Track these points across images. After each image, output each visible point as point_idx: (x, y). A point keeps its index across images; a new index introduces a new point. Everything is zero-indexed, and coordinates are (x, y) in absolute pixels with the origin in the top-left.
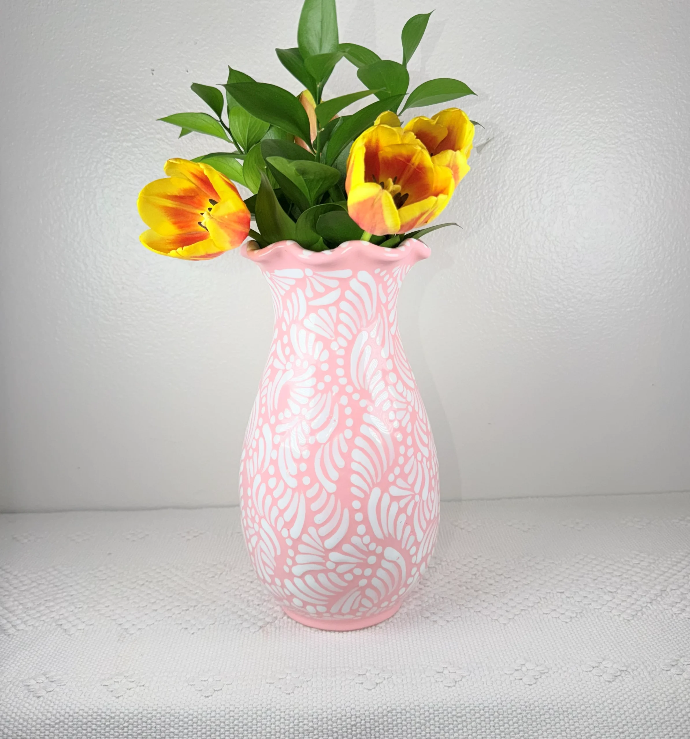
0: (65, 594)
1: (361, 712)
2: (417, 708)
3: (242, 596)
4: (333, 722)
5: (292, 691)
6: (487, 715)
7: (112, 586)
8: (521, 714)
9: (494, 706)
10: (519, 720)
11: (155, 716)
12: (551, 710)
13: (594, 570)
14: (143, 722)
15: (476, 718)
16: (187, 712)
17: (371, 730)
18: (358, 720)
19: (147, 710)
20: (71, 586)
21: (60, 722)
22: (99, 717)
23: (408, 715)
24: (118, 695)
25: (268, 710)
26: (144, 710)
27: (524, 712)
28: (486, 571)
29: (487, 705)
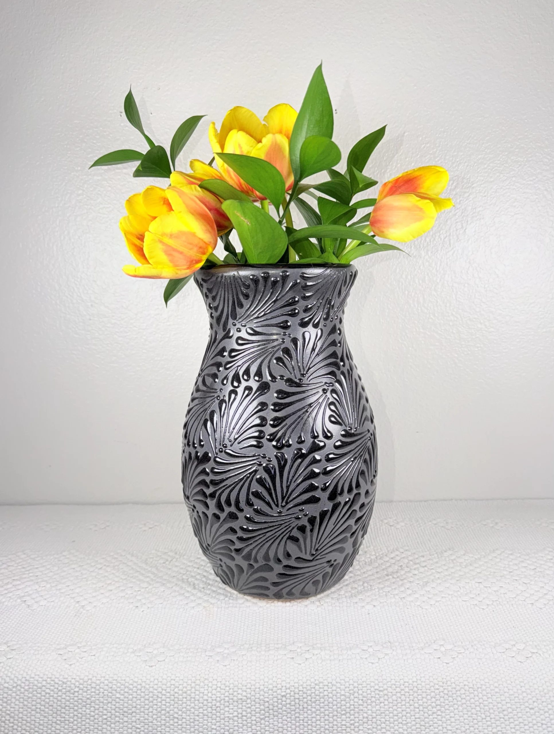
0: (31, 575)
1: (291, 684)
2: (343, 681)
3: (190, 580)
4: (265, 692)
5: (228, 664)
6: (407, 690)
7: (74, 569)
8: (438, 689)
9: (413, 682)
10: (436, 695)
11: (103, 683)
12: (466, 687)
13: (511, 563)
14: (92, 688)
15: (397, 692)
16: (132, 680)
17: (300, 701)
18: (288, 691)
19: (96, 677)
20: (37, 568)
21: (17, 685)
22: (52, 682)
23: (334, 688)
24: (70, 663)
25: (206, 679)
26: (93, 677)
27: (441, 688)
28: (411, 563)
29: (407, 681)
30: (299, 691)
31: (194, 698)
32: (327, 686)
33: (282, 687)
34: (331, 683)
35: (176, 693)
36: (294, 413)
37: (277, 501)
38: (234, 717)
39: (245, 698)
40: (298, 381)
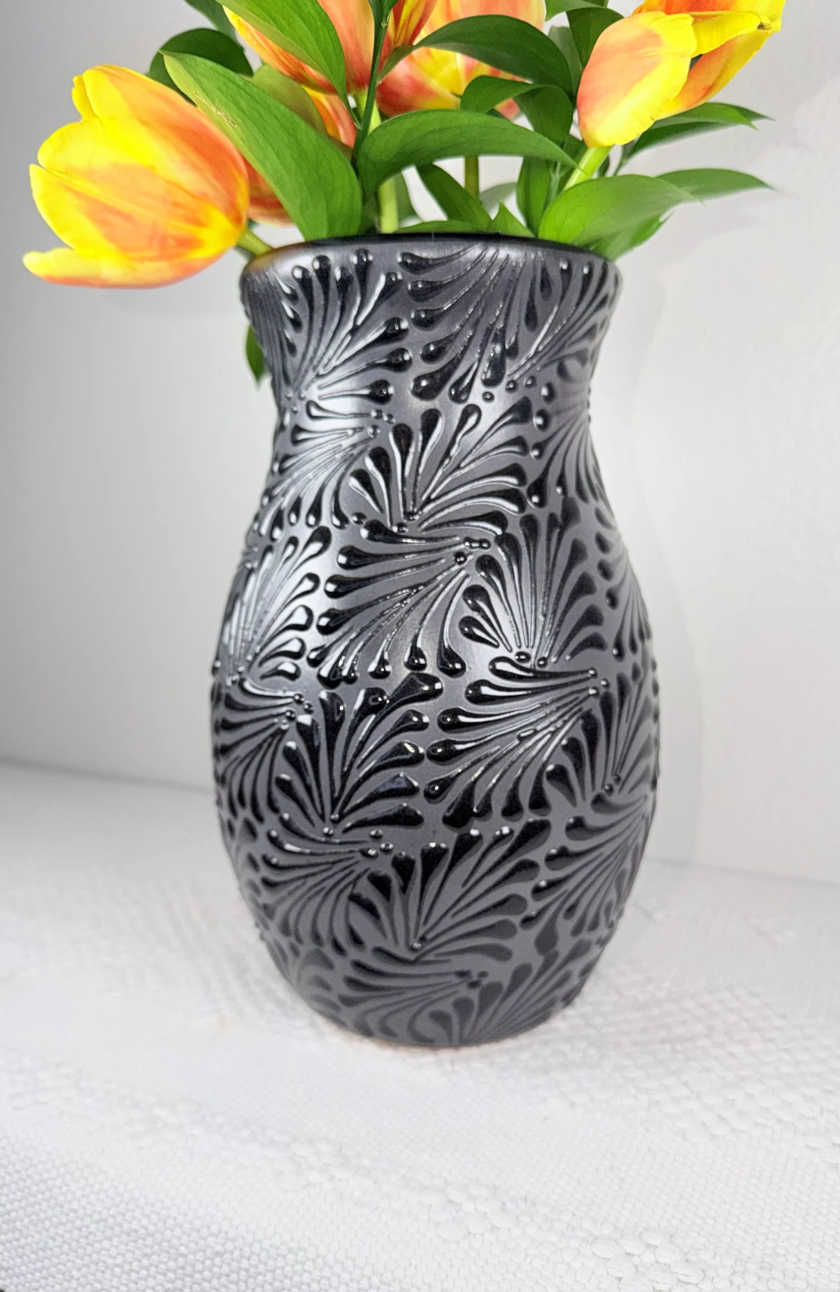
30: (253, 1253)
31: (56, 1199)
32: (314, 1261)
33: (220, 1231)
34: (324, 1258)
35: (29, 1177)
36: (370, 605)
37: (323, 808)
38: (117, 1266)
39: (142, 1231)
40: (395, 529)
